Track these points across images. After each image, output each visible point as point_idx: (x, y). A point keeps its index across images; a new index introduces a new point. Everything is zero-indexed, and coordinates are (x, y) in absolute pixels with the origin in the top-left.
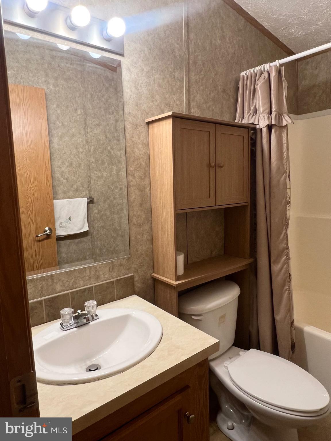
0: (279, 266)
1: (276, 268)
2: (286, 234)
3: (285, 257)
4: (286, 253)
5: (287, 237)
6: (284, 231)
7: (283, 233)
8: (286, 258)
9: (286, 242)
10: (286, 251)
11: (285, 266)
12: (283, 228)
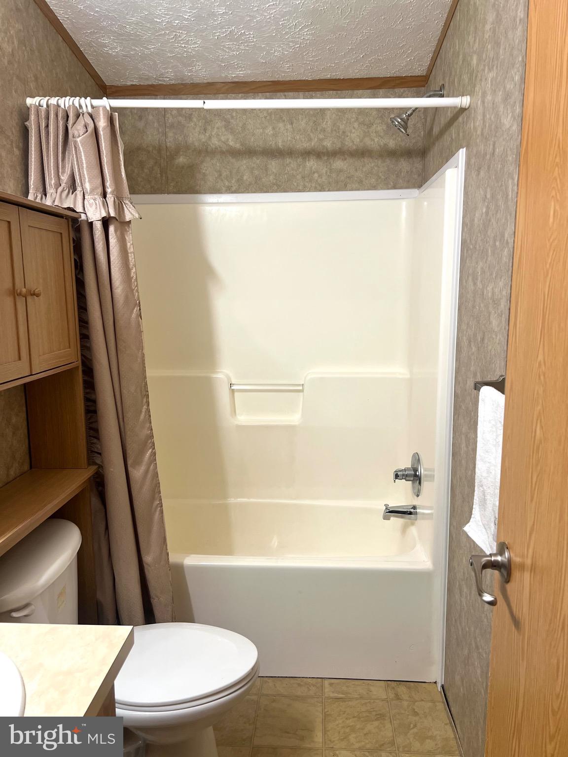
0: (142, 468)
1: (137, 473)
2: (148, 411)
3: (150, 450)
4: (150, 445)
5: (150, 416)
6: (145, 407)
7: (144, 410)
8: (152, 452)
9: (149, 425)
10: (150, 441)
11: (152, 467)
12: (142, 402)
